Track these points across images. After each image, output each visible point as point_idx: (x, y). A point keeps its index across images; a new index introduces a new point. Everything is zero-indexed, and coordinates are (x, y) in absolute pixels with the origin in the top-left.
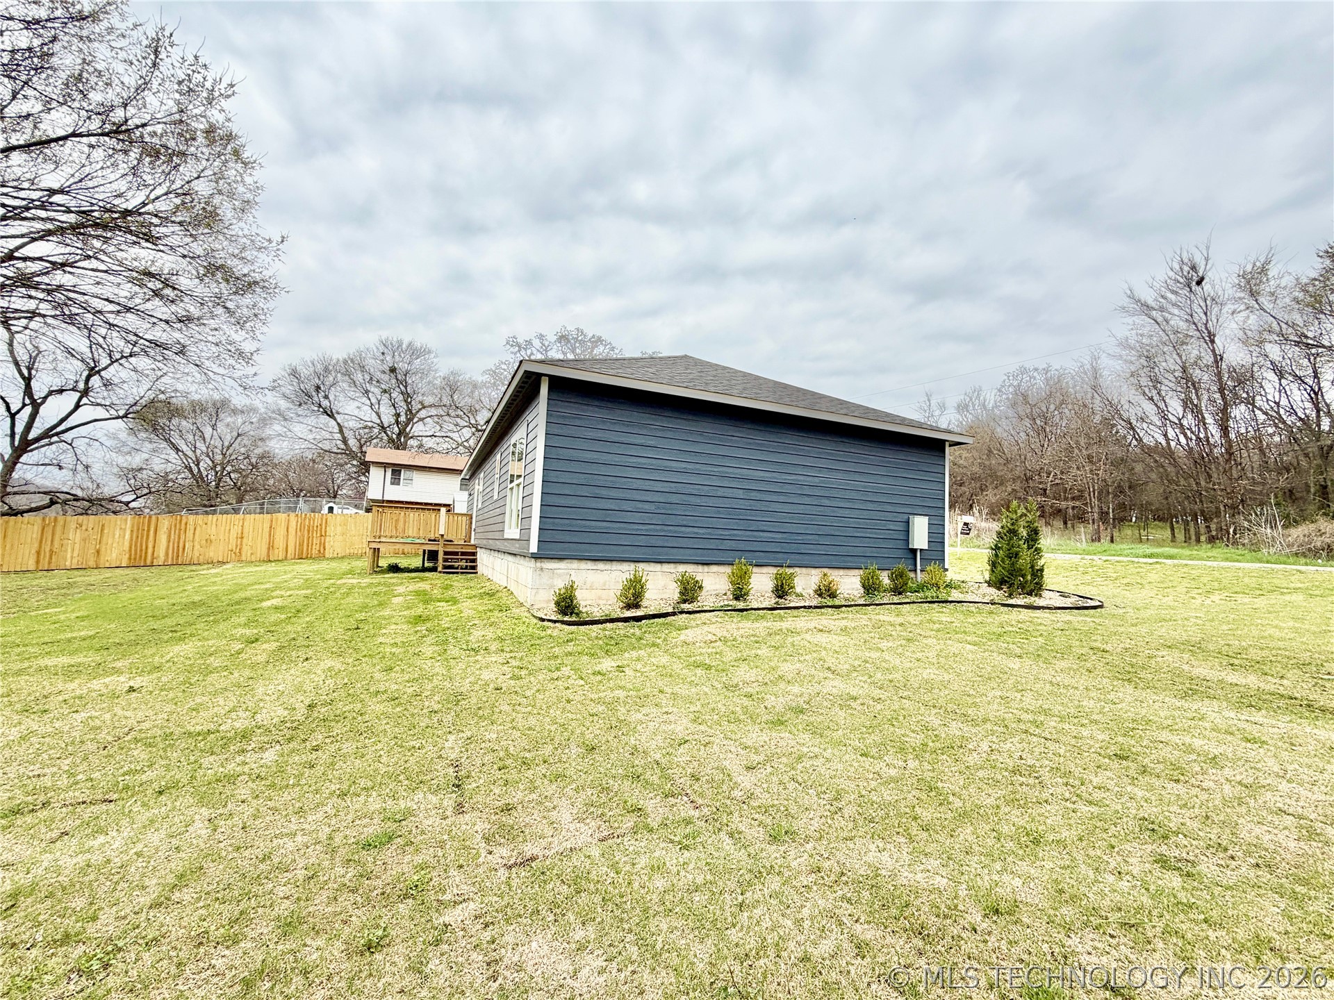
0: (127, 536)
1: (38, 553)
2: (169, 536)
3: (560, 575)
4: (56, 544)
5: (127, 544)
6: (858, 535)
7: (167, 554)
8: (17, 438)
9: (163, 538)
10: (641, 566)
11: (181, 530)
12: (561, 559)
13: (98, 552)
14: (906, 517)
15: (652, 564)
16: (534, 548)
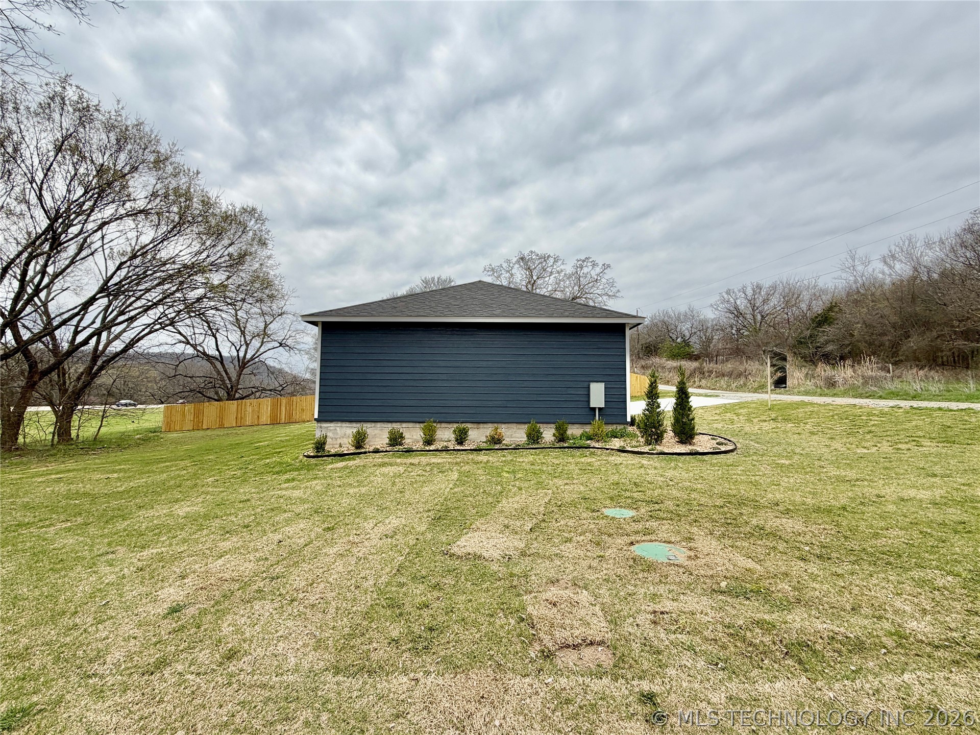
0: (269, 409)
1: (236, 418)
2: (286, 408)
3: (330, 430)
4: (243, 414)
5: (269, 413)
6: (541, 399)
7: (285, 418)
8: (241, 361)
9: (283, 409)
10: (365, 425)
11: (290, 404)
12: (331, 421)
13: (258, 417)
14: (587, 383)
15: (386, 423)
16: (316, 416)
